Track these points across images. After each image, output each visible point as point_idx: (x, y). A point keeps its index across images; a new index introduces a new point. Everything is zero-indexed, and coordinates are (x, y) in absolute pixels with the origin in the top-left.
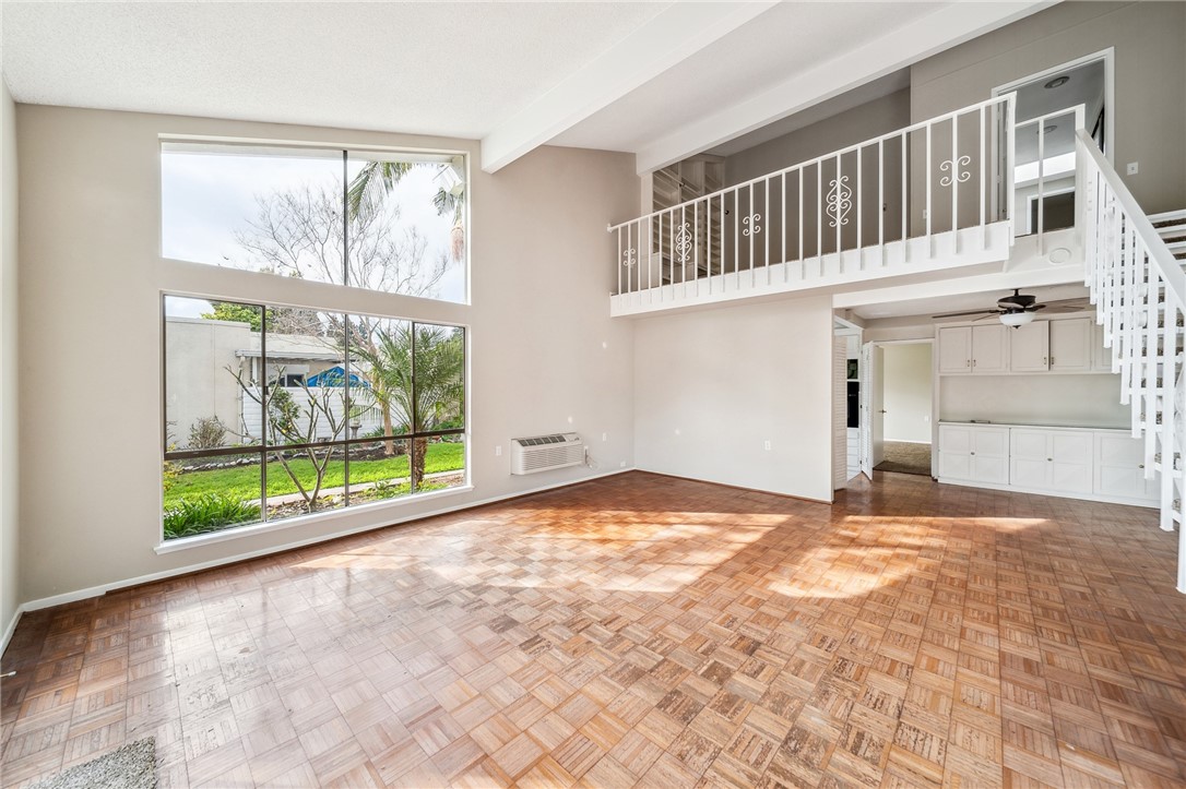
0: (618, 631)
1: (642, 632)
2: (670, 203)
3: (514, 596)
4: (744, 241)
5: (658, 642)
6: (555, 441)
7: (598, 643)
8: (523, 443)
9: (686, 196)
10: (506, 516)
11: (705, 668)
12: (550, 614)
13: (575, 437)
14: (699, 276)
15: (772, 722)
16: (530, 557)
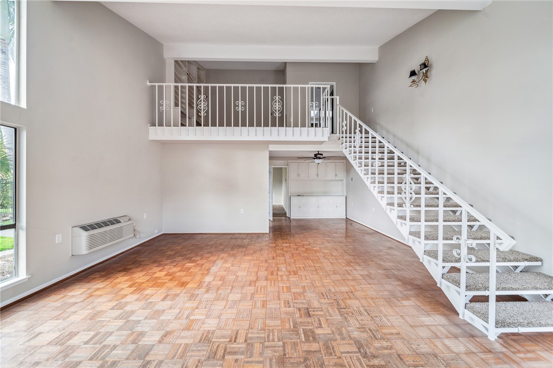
0: (246, 341)
1: (258, 333)
2: (182, 81)
3: (147, 359)
4: (236, 113)
5: (271, 334)
6: (113, 224)
7: (242, 357)
8: (85, 228)
9: (190, 81)
10: (77, 293)
11: (303, 336)
12: (191, 356)
13: (127, 219)
14: (197, 125)
15: (347, 345)
16: (132, 318)
